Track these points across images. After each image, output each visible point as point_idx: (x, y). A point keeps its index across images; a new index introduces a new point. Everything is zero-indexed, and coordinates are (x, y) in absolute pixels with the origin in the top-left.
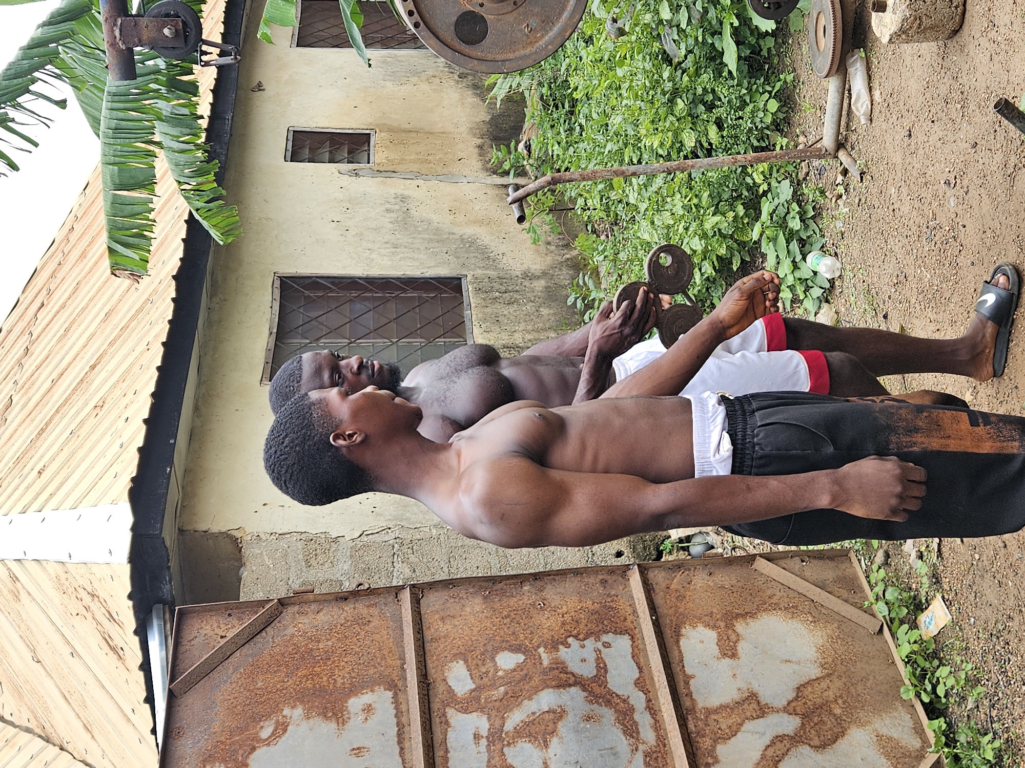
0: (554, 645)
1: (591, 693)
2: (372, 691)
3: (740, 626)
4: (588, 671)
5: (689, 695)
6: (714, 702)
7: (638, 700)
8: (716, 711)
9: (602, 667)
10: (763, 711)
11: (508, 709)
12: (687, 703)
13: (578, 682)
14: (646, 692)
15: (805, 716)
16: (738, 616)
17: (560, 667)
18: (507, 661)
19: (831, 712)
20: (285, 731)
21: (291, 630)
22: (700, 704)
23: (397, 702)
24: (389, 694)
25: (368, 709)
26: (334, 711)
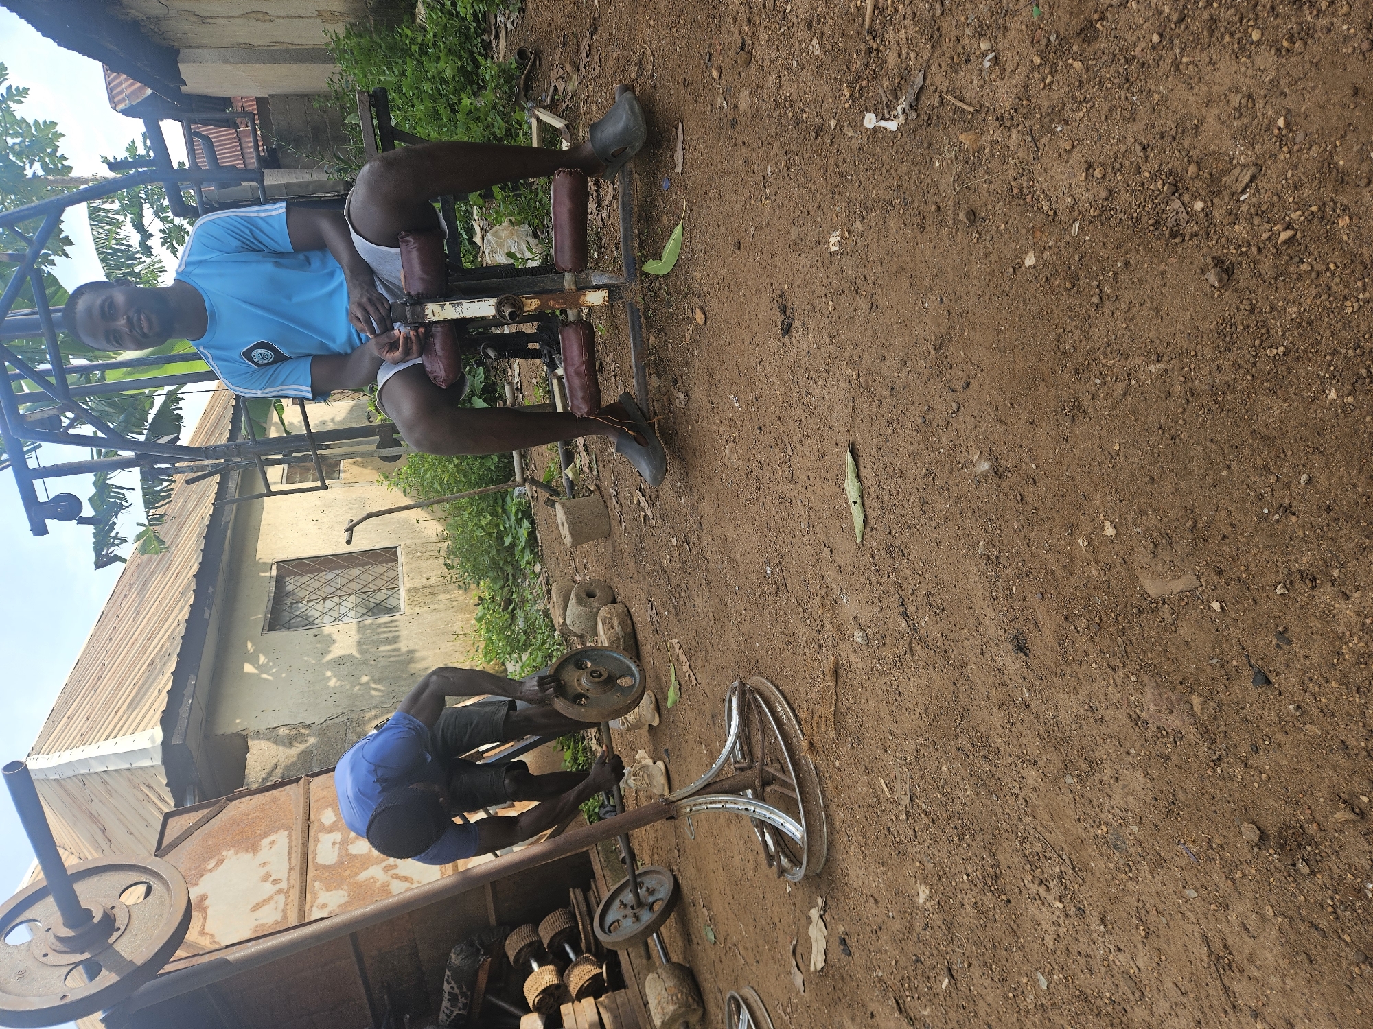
2: (277, 833)
20: (222, 862)
21: (234, 812)
23: (290, 836)
24: (286, 833)
25: (273, 842)
26: (254, 848)
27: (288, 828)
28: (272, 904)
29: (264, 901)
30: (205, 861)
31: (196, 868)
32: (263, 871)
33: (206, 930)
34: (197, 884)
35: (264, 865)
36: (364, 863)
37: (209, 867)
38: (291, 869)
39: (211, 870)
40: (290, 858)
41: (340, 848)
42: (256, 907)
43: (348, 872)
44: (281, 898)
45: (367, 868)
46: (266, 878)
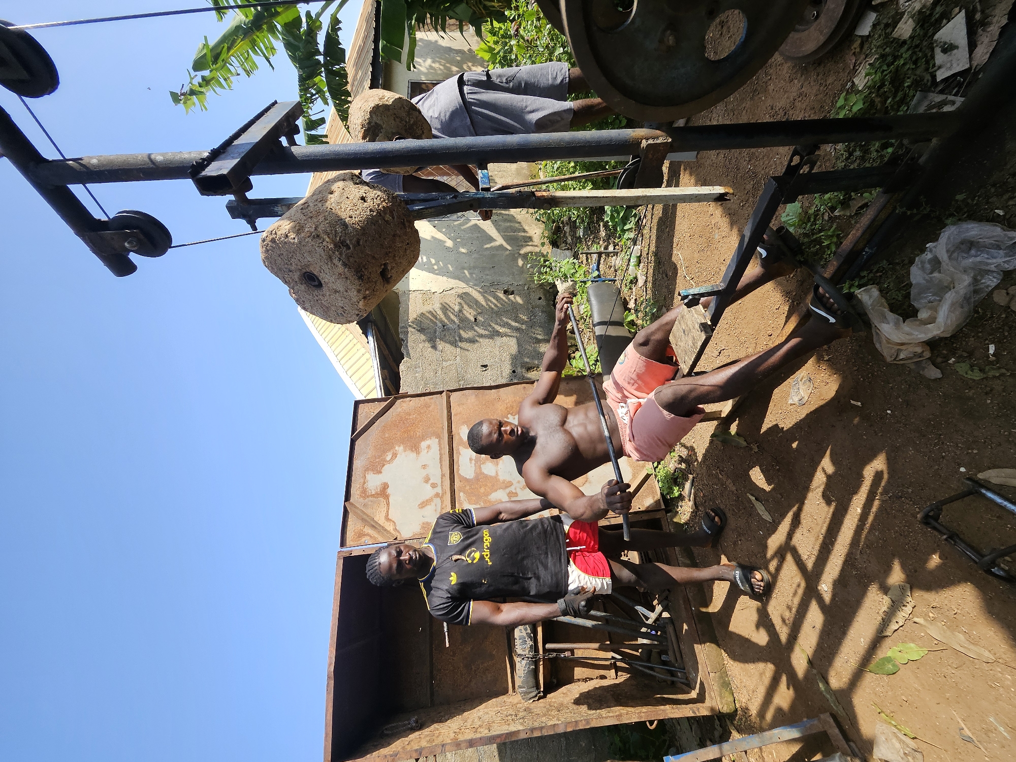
2: (430, 439)
20: (396, 457)
23: (439, 444)
24: (437, 440)
25: (429, 447)
26: (415, 448)
27: (438, 437)
28: (433, 504)
29: (427, 501)
30: (385, 452)
31: (379, 456)
32: (424, 473)
33: (390, 517)
34: (381, 472)
35: (424, 467)
36: (493, 486)
37: (388, 458)
38: (443, 475)
39: (389, 462)
40: (441, 465)
41: (475, 464)
42: (423, 505)
43: (482, 490)
44: (439, 499)
45: (496, 491)
46: (427, 480)
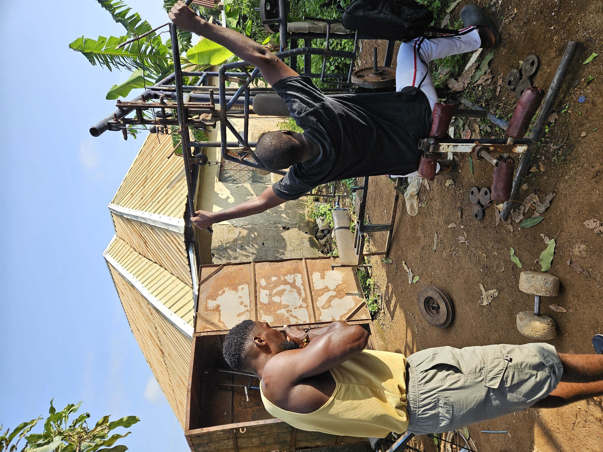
0: (284, 275)
1: (292, 286)
2: (244, 285)
3: (326, 272)
4: (292, 281)
5: (313, 287)
6: (318, 288)
7: (302, 288)
8: (318, 290)
9: (295, 281)
10: (329, 290)
11: (273, 289)
12: (312, 288)
13: (289, 283)
14: (304, 286)
15: (337, 292)
16: (326, 270)
17: (285, 280)
18: (274, 279)
19: (343, 291)
20: (224, 292)
21: (226, 271)
22: (315, 289)
23: (249, 287)
25: (243, 288)
26: (235, 289)
27: (248, 284)
28: (245, 315)
29: (241, 313)
30: (218, 290)
31: (215, 293)
32: (240, 300)
33: (221, 320)
34: (216, 300)
35: (240, 297)
37: (220, 293)
38: (251, 302)
39: (220, 295)
40: (250, 297)
41: (269, 297)
42: (239, 315)
43: (273, 309)
44: (248, 313)
45: (280, 309)
46: (242, 303)
